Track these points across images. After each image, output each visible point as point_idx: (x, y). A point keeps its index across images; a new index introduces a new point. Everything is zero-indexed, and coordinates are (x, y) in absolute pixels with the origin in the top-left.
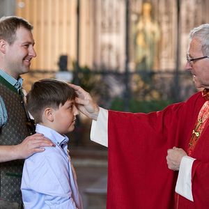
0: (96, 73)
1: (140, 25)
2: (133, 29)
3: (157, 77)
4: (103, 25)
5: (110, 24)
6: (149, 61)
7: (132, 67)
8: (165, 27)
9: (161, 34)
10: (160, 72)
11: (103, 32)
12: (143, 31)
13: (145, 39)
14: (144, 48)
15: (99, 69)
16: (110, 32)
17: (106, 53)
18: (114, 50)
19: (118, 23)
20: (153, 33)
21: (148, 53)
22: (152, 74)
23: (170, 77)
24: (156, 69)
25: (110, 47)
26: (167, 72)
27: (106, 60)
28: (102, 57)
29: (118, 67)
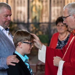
0: (15, 23)
1: (34, 3)
2: (31, 5)
3: (41, 25)
4: (18, 2)
5: (21, 2)
6: (37, 18)
7: (30, 21)
8: (44, 4)
9: (43, 6)
10: (42, 23)
11: (18, 6)
12: (35, 5)
13: (36, 9)
14: (35, 13)
15: (16, 22)
16: (21, 6)
17: (19, 15)
18: (23, 13)
19: (24, 2)
20: (40, 6)
21: (37, 15)
22: (39, 24)
23: (46, 25)
24: (41, 22)
25: (21, 12)
26: (45, 23)
27: (19, 18)
28: (17, 16)
29: (24, 21)
